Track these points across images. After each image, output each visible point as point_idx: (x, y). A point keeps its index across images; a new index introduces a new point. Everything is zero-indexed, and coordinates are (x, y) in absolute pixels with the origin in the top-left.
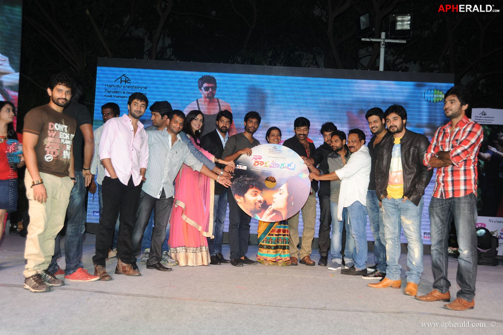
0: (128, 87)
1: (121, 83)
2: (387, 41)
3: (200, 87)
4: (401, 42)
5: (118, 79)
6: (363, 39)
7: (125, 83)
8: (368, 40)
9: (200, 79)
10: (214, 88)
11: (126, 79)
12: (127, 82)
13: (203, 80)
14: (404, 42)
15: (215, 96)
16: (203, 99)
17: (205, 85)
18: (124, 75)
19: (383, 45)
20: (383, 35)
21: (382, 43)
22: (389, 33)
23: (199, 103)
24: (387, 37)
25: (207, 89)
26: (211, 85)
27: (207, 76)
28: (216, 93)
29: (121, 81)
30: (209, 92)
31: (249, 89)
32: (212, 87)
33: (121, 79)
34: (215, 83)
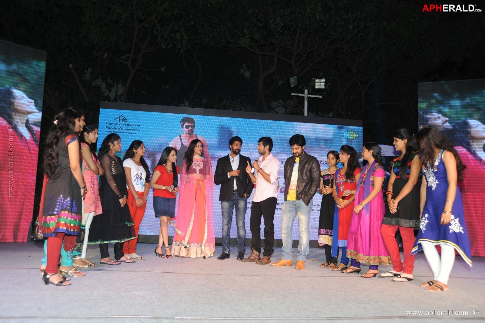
0: (125, 125)
1: (119, 122)
2: (309, 96)
3: (182, 126)
4: (318, 97)
5: (117, 118)
6: (292, 94)
7: (123, 122)
8: (296, 94)
9: (182, 120)
10: (193, 127)
11: (123, 119)
12: (124, 121)
13: (184, 120)
14: (321, 97)
15: (194, 133)
16: (184, 135)
17: (186, 124)
18: (122, 116)
19: (306, 98)
20: (306, 91)
21: (306, 97)
22: (310, 90)
23: (182, 138)
24: (309, 93)
25: (187, 127)
26: (190, 124)
27: (187, 117)
28: (195, 130)
29: (120, 120)
30: (189, 130)
31: (220, 128)
32: (191, 126)
33: (120, 118)
34: (194, 123)
